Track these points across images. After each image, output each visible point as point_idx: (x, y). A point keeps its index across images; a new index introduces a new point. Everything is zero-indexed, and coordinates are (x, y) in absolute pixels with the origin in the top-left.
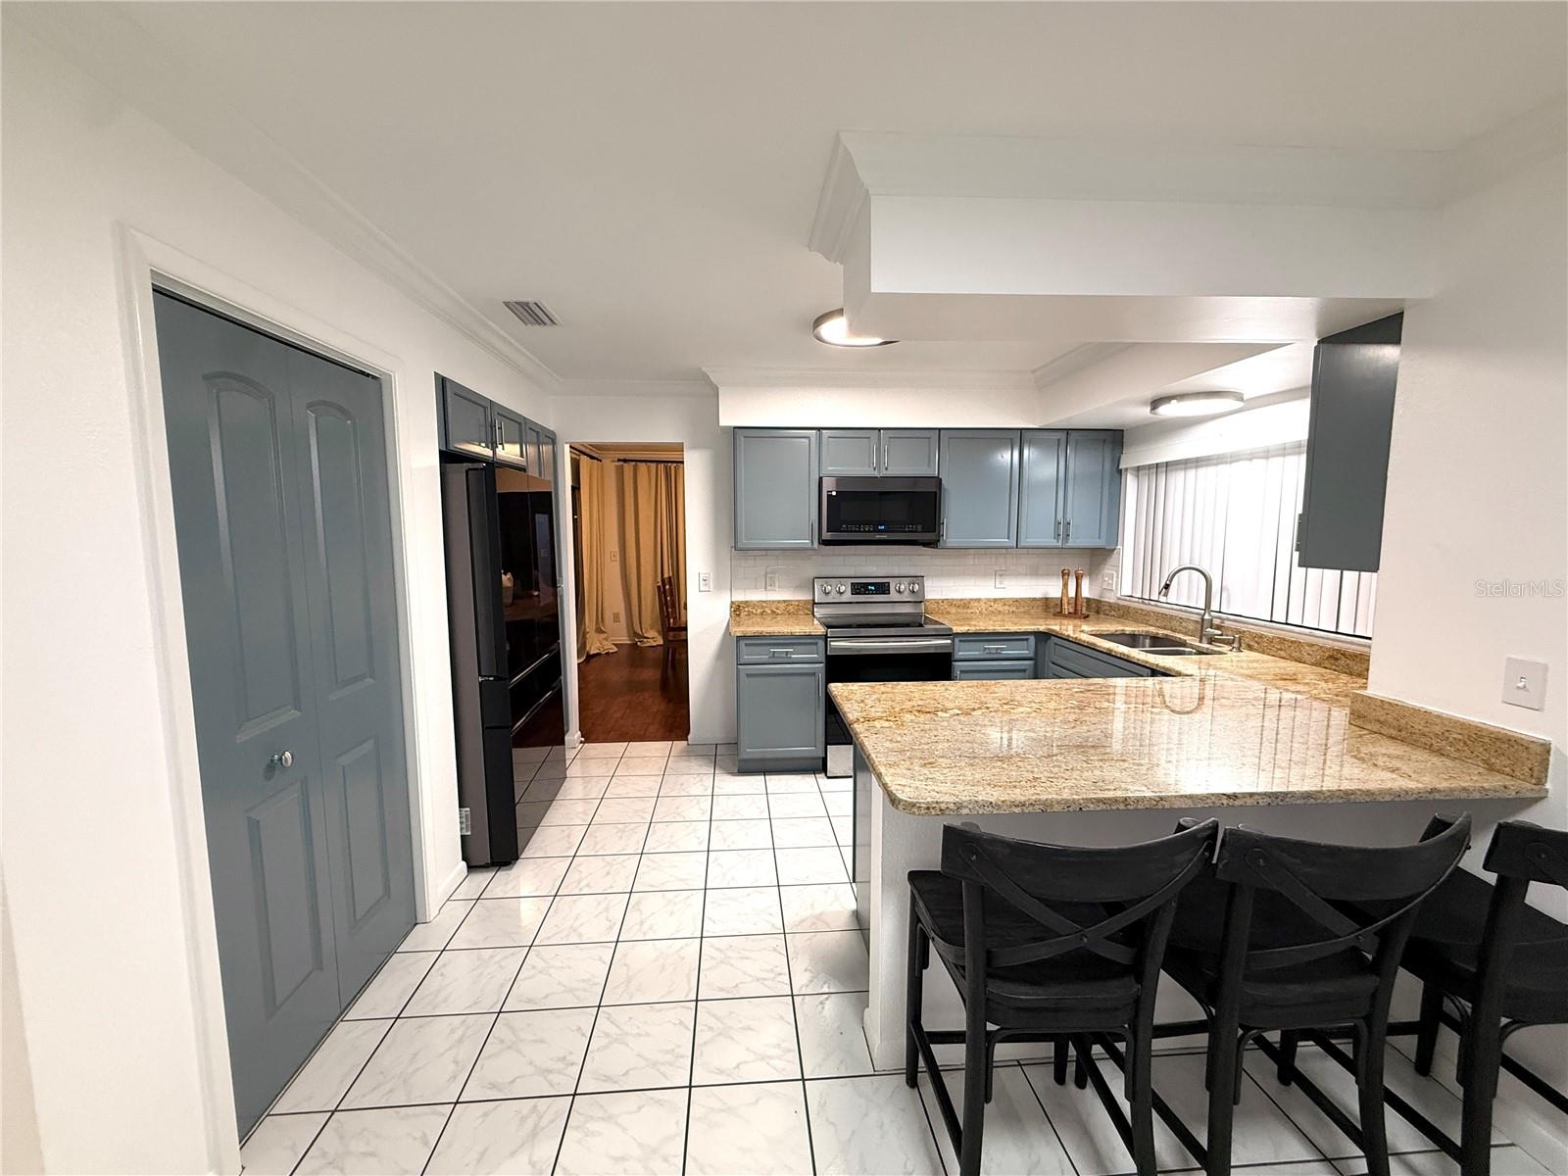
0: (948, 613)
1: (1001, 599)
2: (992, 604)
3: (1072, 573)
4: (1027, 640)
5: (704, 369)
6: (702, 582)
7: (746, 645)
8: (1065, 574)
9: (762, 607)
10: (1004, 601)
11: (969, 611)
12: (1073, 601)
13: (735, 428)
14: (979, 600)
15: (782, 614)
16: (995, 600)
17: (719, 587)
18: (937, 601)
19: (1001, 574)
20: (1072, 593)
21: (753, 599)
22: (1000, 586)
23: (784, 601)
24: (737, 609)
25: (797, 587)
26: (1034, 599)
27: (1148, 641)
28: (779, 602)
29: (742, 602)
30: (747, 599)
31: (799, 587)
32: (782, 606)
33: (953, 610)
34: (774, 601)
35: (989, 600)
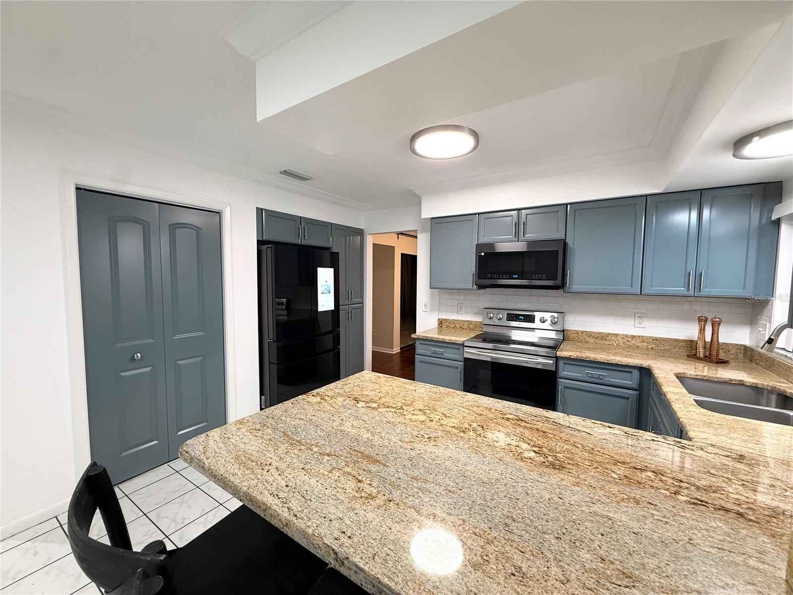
0: (587, 342)
1: (639, 337)
2: (630, 340)
3: (709, 319)
4: (631, 372)
5: (410, 188)
6: (424, 306)
7: (420, 343)
8: (703, 321)
9: (455, 324)
10: (643, 339)
11: (606, 343)
12: (708, 346)
13: (432, 218)
14: (617, 335)
15: (466, 329)
16: (633, 337)
17: (432, 310)
18: (577, 332)
19: (642, 316)
20: (708, 339)
21: (450, 318)
22: (640, 326)
23: (468, 321)
24: (441, 322)
25: (475, 314)
26: (676, 340)
27: (774, 398)
28: (464, 321)
29: (443, 319)
30: (446, 318)
31: (477, 313)
32: (466, 324)
33: (592, 340)
34: (461, 320)
35: (627, 336)
